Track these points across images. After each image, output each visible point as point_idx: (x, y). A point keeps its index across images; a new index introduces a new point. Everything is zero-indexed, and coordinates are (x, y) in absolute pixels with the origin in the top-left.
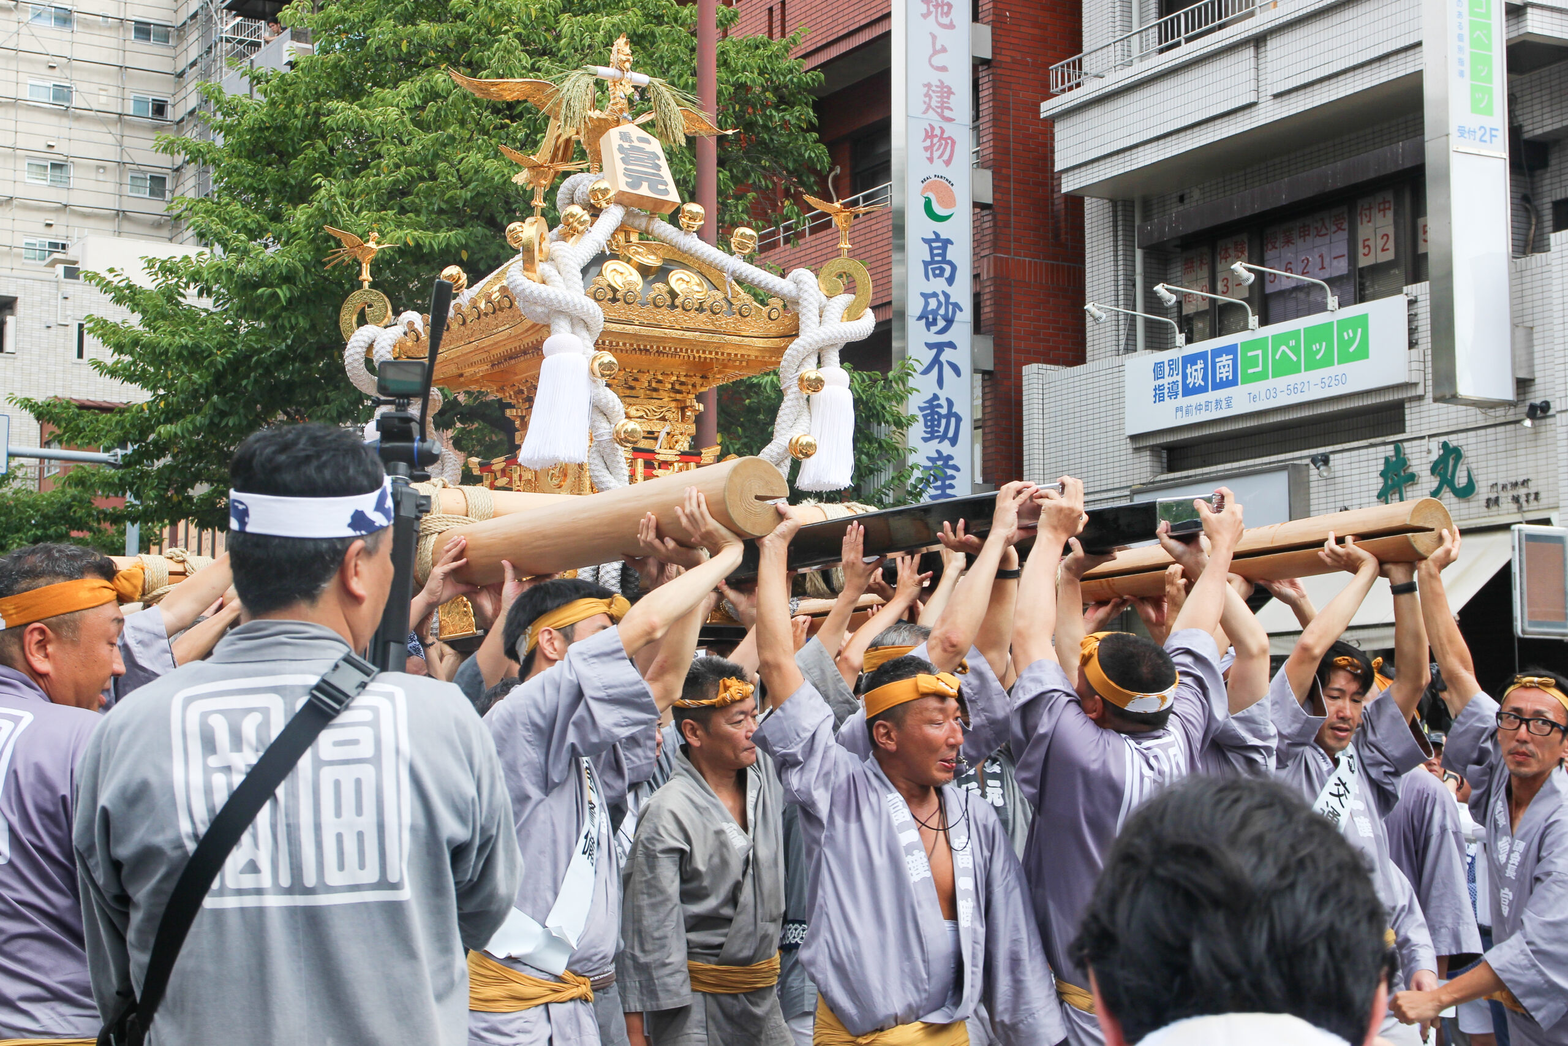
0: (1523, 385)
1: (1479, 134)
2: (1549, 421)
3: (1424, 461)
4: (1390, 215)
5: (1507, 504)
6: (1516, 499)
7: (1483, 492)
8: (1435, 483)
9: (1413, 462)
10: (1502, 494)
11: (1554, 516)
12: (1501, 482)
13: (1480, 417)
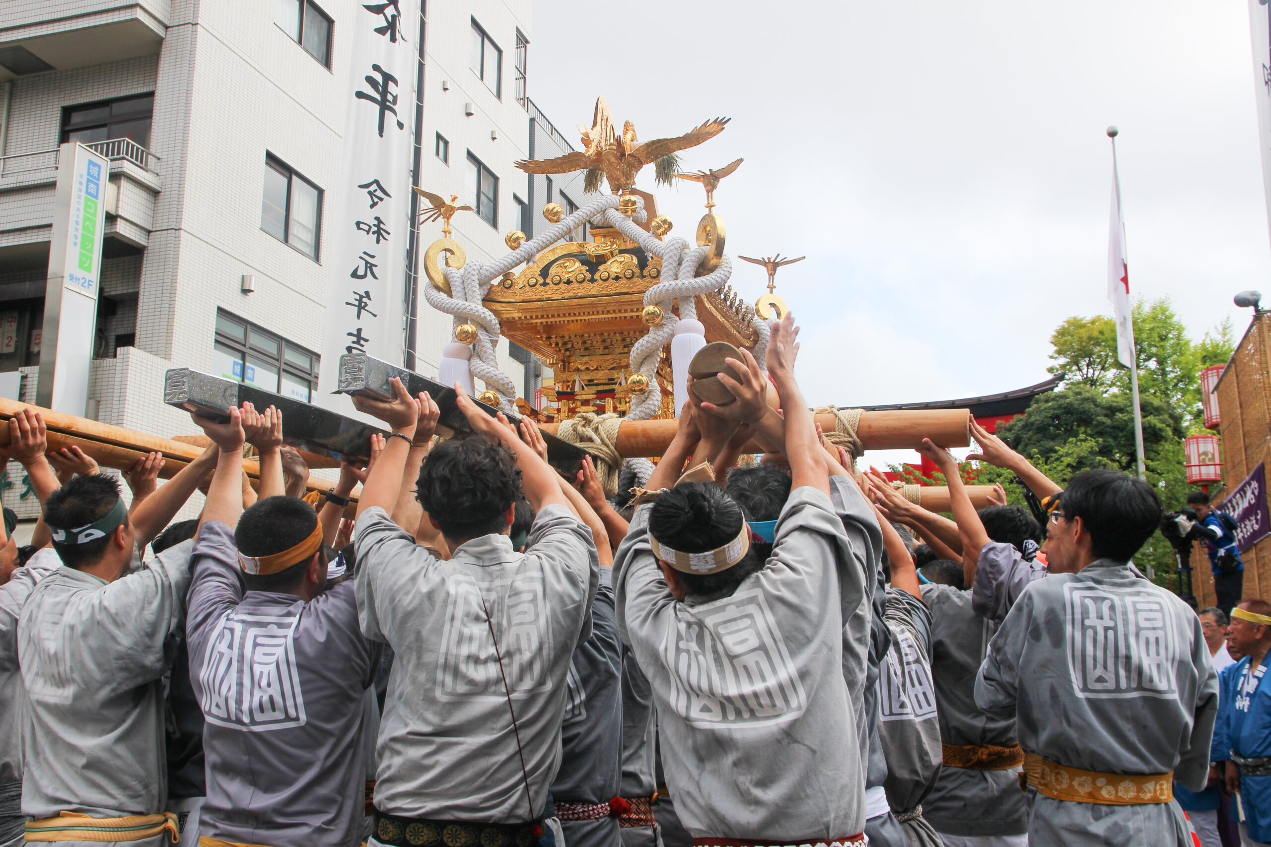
1: (82, 281)
3: (19, 475)
4: (14, 325)
8: (24, 489)
9: (12, 475)
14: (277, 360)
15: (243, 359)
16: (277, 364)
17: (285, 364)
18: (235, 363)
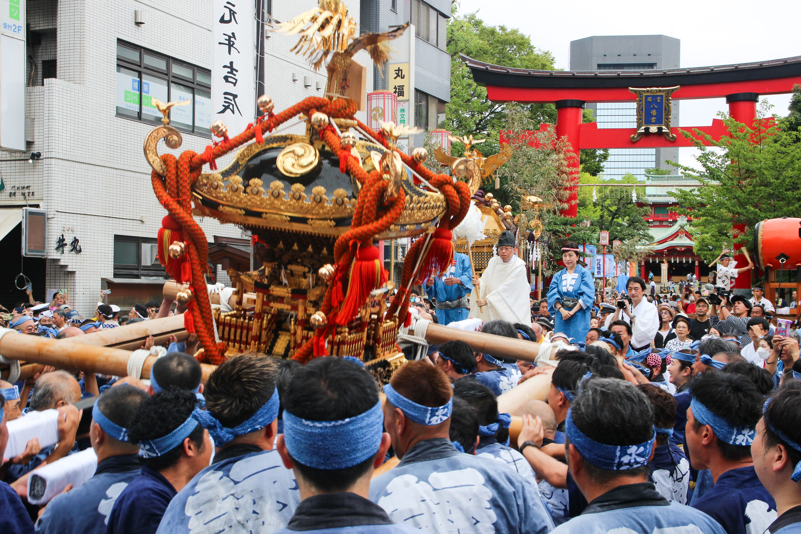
0: (29, 144)
1: (13, 28)
2: (40, 161)
5: (19, 196)
6: (24, 194)
7: (8, 189)
10: (17, 191)
11: (41, 204)
12: (17, 186)
13: (8, 155)
14: (167, 75)
15: (140, 77)
16: (167, 77)
17: (173, 77)
18: (134, 80)
